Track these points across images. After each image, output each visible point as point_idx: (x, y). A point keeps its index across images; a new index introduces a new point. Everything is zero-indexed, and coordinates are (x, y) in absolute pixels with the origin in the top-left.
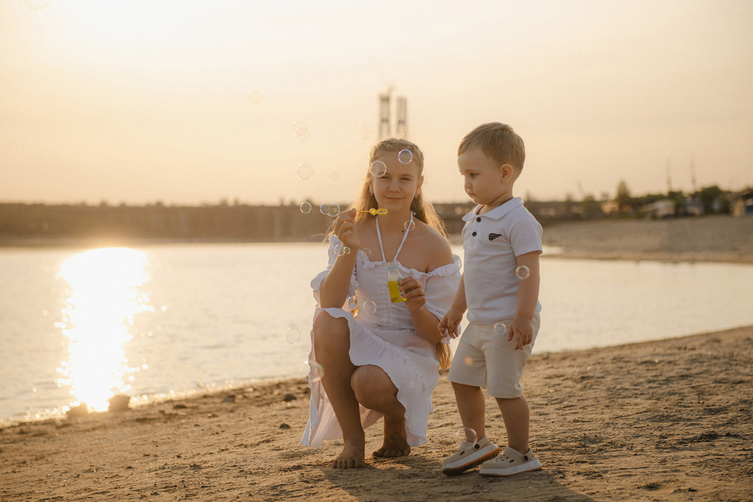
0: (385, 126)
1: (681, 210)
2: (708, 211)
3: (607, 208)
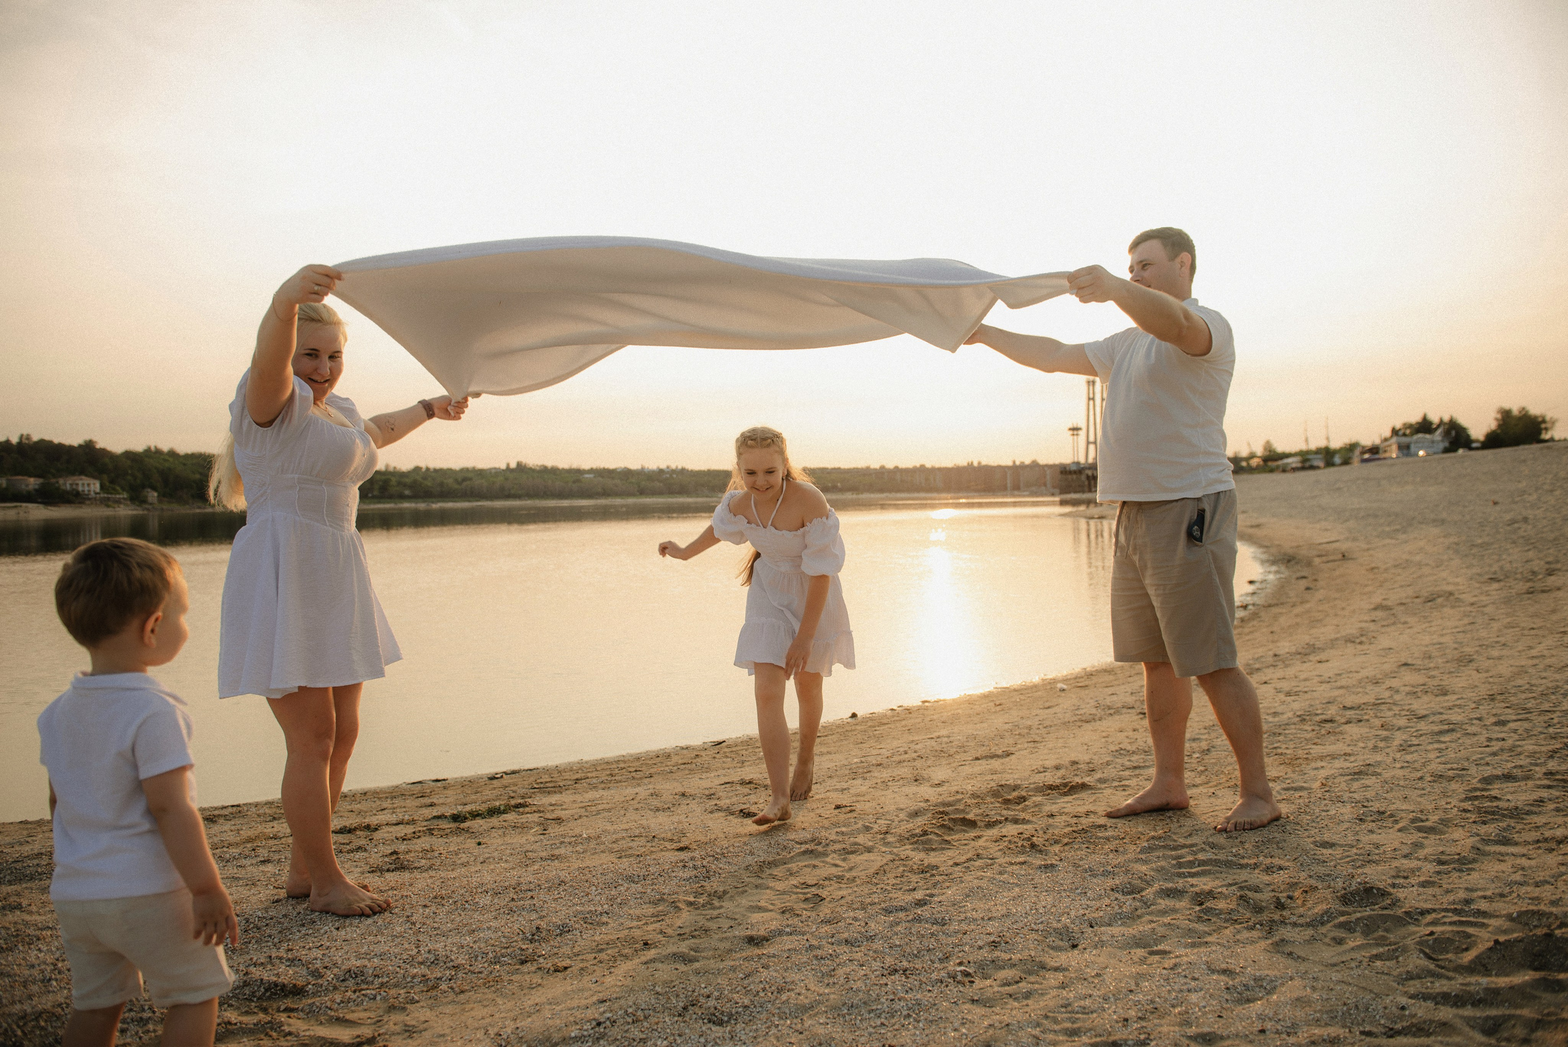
0: (1091, 402)
1: (1307, 464)
2: (1329, 464)
3: (1254, 462)
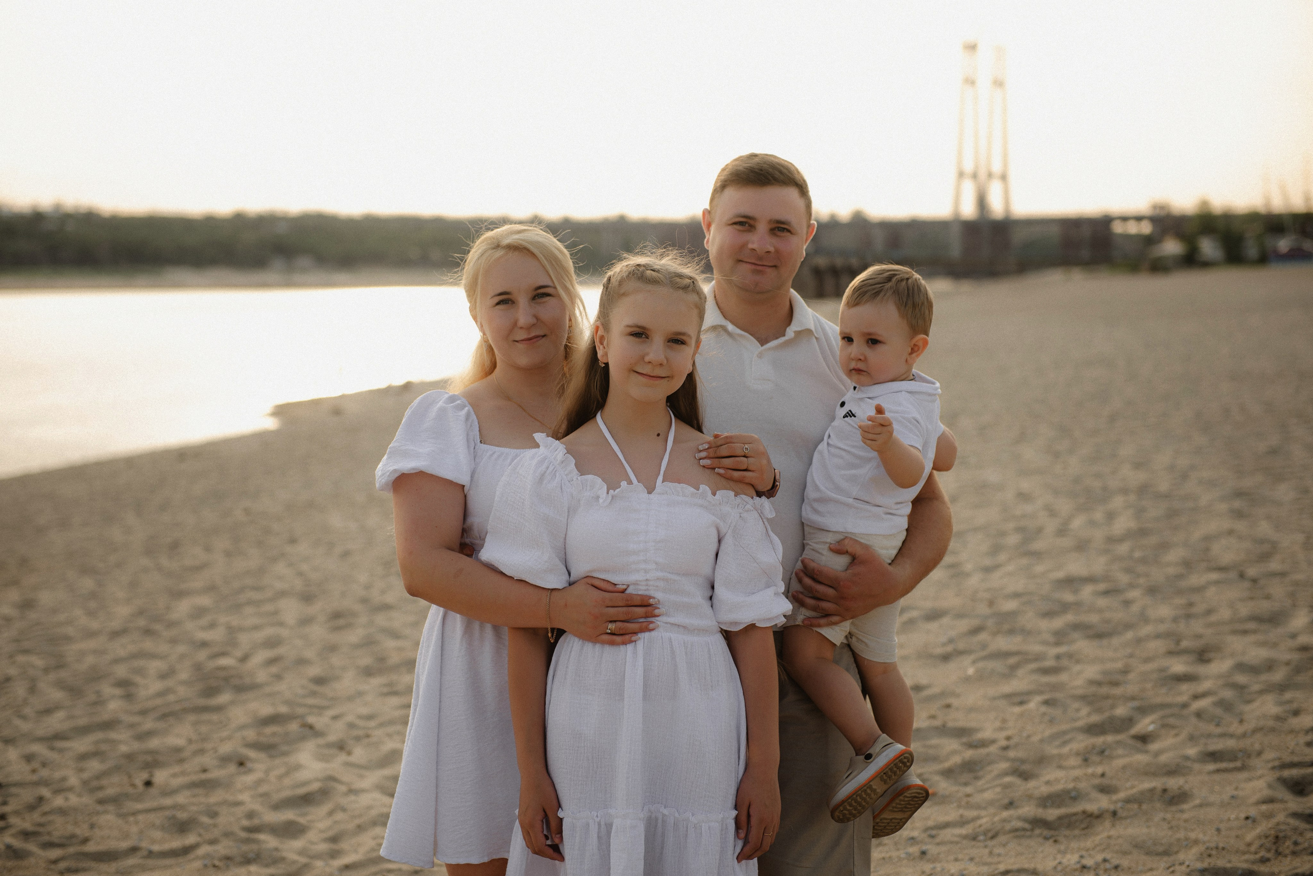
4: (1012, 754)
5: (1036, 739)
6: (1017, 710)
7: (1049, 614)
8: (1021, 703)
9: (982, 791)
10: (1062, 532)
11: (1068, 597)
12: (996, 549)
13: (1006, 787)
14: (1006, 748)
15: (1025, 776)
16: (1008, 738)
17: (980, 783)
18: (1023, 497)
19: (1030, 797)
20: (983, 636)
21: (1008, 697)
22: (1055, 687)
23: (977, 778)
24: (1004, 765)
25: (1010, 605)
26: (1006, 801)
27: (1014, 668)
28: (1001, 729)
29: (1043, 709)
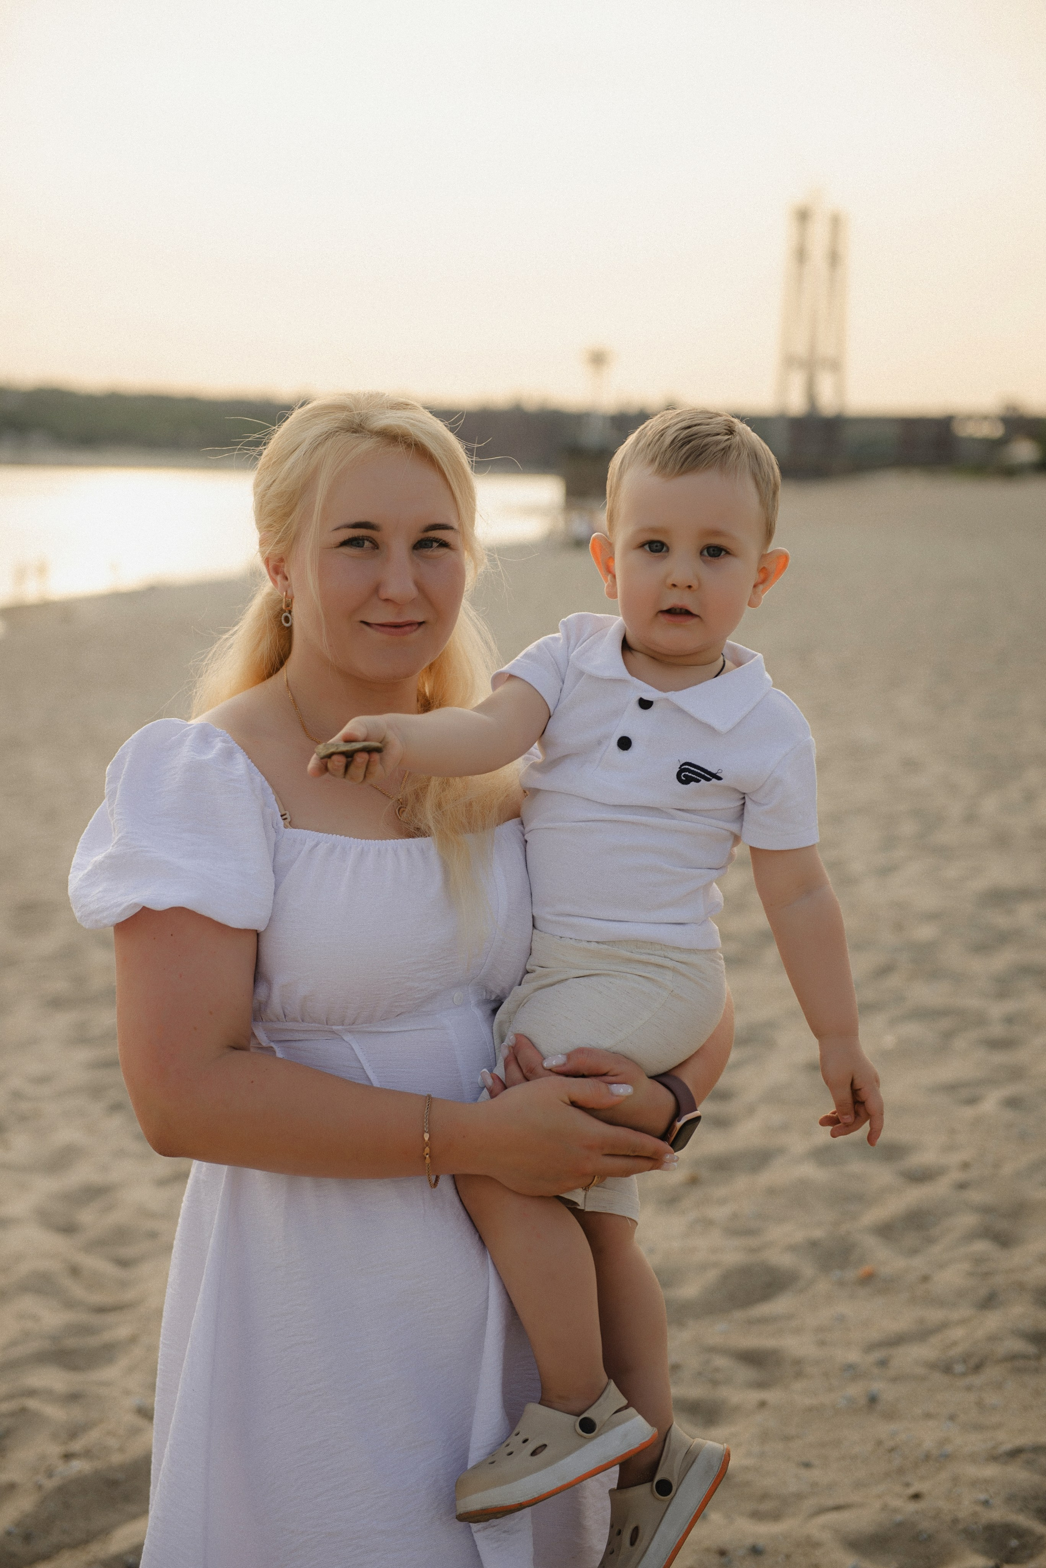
4: (975, 1196)
5: (1007, 1169)
6: (968, 1112)
7: (982, 948)
8: (972, 1101)
9: (942, 1266)
10: (970, 818)
11: (1000, 920)
12: (889, 842)
13: (979, 1260)
14: (962, 1186)
15: (1004, 1240)
16: (965, 1166)
17: (936, 1250)
18: (911, 765)
19: (1021, 1287)
20: (893, 981)
21: (951, 1088)
22: (1016, 1073)
23: (930, 1241)
24: (968, 1221)
25: (925, 932)
26: (983, 1292)
27: (948, 1036)
28: (950, 1148)
29: (1009, 1115)
